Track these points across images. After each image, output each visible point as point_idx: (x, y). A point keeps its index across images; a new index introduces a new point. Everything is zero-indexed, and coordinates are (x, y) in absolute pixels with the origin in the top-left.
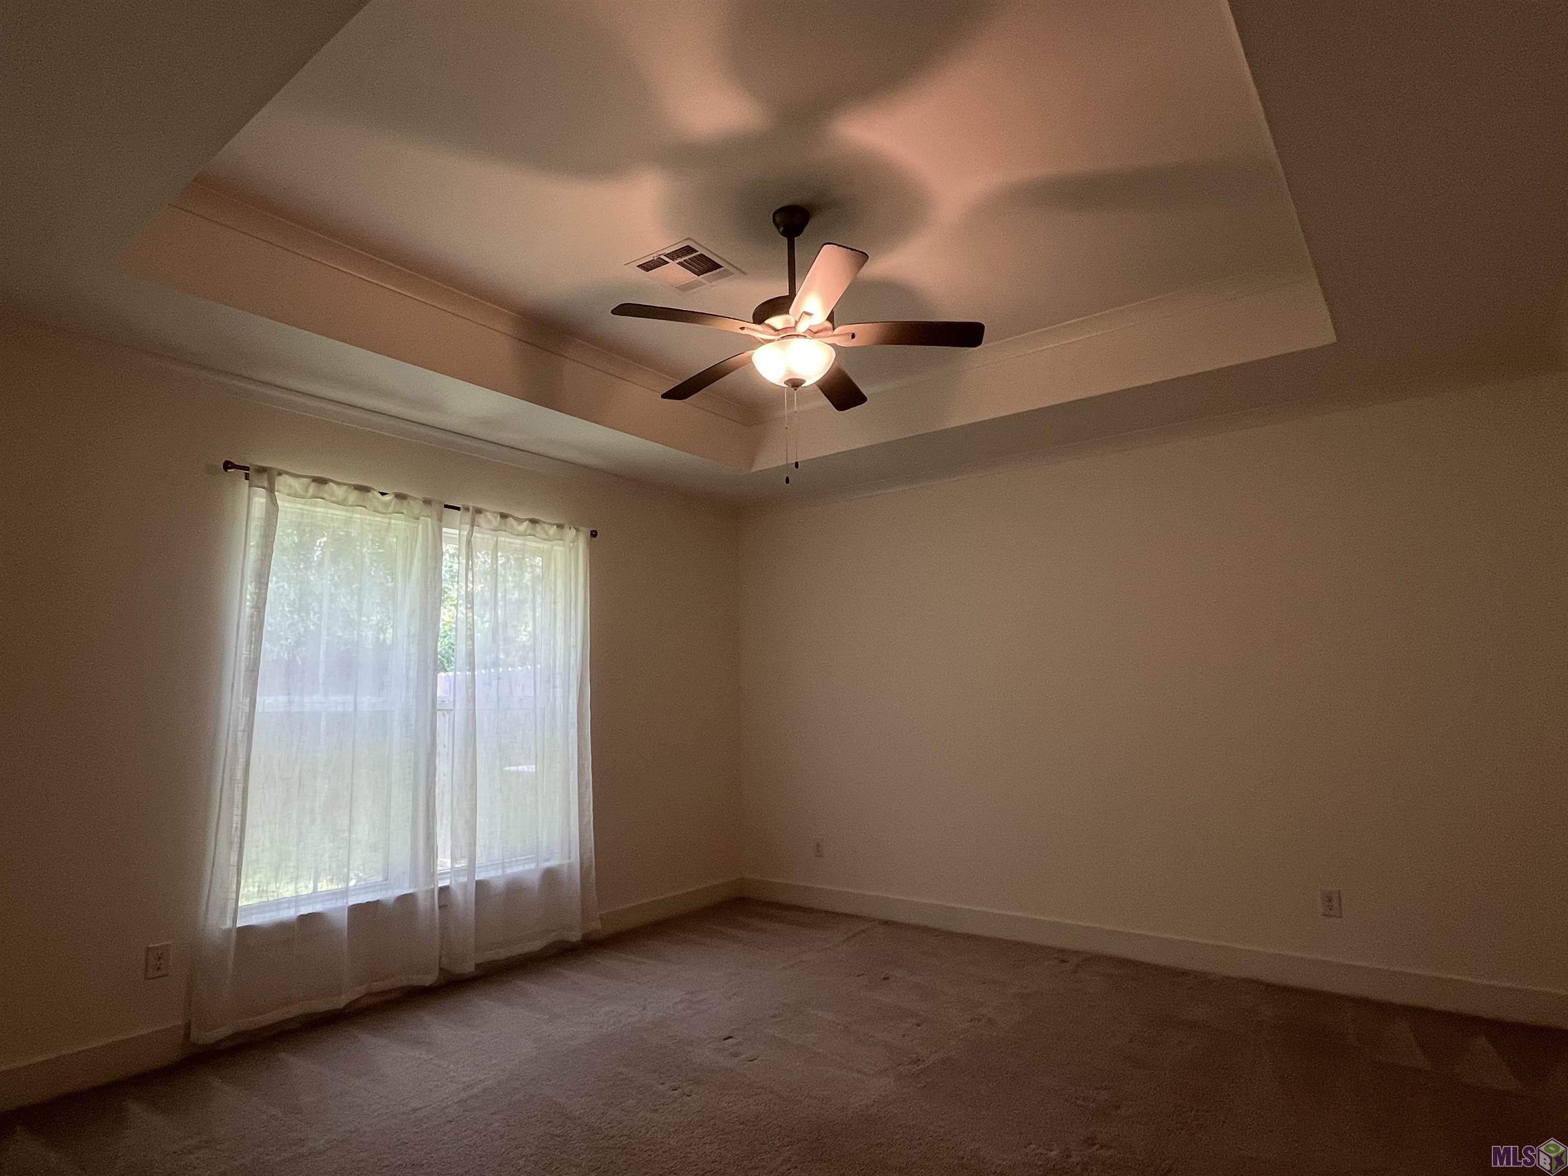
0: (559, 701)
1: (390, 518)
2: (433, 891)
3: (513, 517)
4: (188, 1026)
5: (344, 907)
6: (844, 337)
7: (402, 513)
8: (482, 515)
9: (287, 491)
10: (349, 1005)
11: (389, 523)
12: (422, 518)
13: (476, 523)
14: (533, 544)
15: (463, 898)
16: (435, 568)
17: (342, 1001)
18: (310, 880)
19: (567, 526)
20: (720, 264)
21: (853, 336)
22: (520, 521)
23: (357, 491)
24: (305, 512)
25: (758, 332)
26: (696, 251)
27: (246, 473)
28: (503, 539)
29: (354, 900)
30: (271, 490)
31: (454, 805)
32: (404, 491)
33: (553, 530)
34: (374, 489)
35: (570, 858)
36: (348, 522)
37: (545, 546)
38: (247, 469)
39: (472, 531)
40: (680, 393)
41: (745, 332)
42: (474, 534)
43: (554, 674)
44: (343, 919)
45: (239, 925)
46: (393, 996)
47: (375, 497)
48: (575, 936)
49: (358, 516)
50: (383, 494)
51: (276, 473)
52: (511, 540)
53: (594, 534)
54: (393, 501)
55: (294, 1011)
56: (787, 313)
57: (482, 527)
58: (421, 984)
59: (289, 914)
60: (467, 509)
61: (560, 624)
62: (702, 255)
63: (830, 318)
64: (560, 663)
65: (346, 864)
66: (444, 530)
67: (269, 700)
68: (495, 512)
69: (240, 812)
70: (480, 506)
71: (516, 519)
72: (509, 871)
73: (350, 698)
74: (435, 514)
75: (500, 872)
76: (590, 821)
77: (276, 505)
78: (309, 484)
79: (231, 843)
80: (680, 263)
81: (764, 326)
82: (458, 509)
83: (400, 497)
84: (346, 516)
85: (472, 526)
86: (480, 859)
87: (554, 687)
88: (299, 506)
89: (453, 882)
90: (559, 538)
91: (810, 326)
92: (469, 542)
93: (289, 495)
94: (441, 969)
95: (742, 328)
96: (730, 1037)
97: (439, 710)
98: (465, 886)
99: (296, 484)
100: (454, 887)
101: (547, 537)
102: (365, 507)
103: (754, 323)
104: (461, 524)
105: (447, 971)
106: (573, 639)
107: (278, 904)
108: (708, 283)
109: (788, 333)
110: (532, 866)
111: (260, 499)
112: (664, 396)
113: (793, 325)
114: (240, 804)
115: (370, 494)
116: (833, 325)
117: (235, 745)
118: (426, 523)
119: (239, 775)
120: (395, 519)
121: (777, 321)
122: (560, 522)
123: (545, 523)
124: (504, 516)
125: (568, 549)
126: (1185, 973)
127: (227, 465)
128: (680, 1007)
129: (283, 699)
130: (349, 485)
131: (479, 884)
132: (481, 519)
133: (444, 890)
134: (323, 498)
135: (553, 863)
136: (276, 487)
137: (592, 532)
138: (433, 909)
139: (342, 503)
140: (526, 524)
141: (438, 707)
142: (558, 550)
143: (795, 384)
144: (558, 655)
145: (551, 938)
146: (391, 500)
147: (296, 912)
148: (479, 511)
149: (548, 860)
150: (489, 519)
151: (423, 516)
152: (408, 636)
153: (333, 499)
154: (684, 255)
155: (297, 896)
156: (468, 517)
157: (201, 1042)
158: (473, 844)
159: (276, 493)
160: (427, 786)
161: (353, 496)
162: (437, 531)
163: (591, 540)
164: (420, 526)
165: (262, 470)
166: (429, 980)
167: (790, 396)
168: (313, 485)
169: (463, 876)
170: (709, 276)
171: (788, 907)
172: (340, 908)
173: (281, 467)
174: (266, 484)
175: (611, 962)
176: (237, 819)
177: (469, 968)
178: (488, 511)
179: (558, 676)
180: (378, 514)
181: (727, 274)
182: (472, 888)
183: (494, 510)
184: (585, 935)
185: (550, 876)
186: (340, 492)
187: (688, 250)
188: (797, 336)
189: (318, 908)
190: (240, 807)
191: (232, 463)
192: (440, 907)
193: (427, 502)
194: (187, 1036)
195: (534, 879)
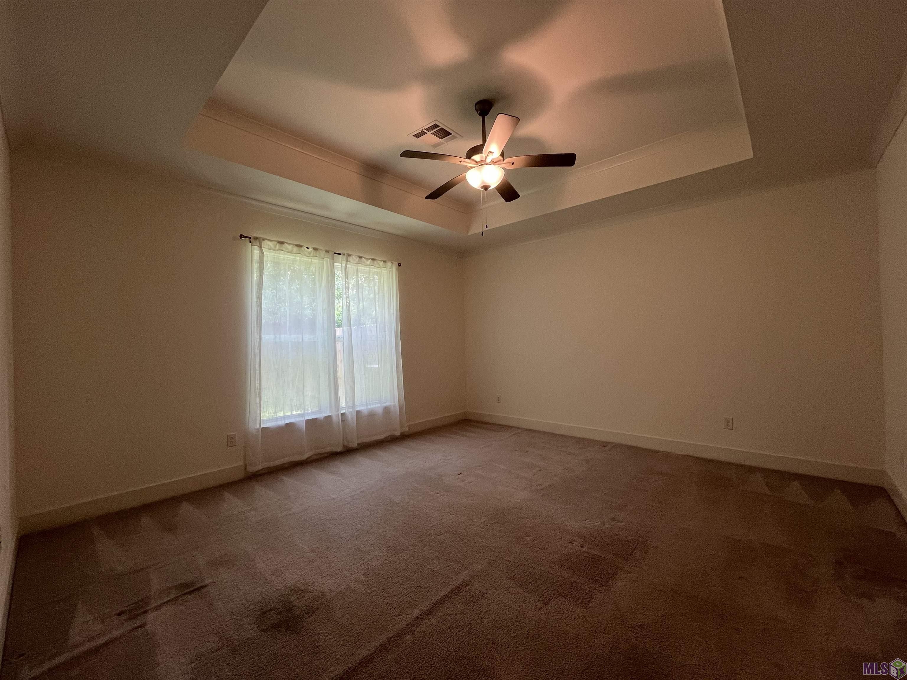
0: (387, 338)
1: (312, 259)
2: (338, 415)
3: (364, 257)
4: (246, 465)
5: (303, 420)
6: (509, 164)
7: (317, 256)
8: (351, 257)
9: (267, 247)
10: (309, 458)
11: (312, 261)
12: (325, 259)
13: (348, 261)
14: (374, 270)
15: (351, 418)
16: (332, 280)
17: (305, 457)
18: (289, 410)
19: (387, 262)
20: (450, 132)
21: (513, 164)
22: (367, 259)
23: (297, 247)
24: (276, 257)
25: (468, 163)
26: (439, 126)
27: (250, 240)
28: (360, 268)
29: (307, 418)
30: (260, 247)
31: (346, 380)
32: (317, 247)
33: (382, 263)
34: (304, 246)
35: (394, 402)
36: (294, 261)
37: (378, 270)
38: (250, 238)
39: (346, 264)
40: (433, 196)
41: (462, 163)
42: (348, 266)
43: (385, 326)
44: (303, 426)
45: (262, 427)
46: (325, 455)
47: (304, 249)
48: (398, 433)
49: (298, 258)
50: (308, 248)
51: (262, 240)
52: (364, 268)
53: (399, 265)
54: (313, 251)
55: (286, 460)
56: (482, 153)
57: (351, 263)
58: (335, 451)
59: (282, 423)
60: (344, 254)
61: (386, 305)
62: (442, 129)
63: (502, 155)
64: (387, 320)
65: (303, 403)
66: (335, 264)
67: (267, 337)
68: (356, 256)
69: (258, 382)
70: (350, 253)
71: (366, 258)
72: (369, 407)
73: (300, 336)
74: (330, 258)
75: (366, 408)
76: (402, 387)
77: (263, 254)
78: (277, 244)
79: (256, 395)
80: (432, 133)
81: (471, 160)
82: (340, 254)
83: (315, 249)
84: (293, 258)
85: (347, 262)
86: (357, 402)
87: (385, 331)
88: (272, 254)
89: (347, 411)
90: (384, 266)
91: (492, 159)
92: (346, 269)
93: (268, 249)
94: (344, 445)
95: (461, 162)
96: (461, 474)
97: (337, 341)
98: (351, 413)
99: (271, 244)
100: (347, 413)
101: (379, 267)
102: (301, 254)
103: (466, 158)
104: (342, 261)
105: (347, 447)
106: (392, 311)
107: (277, 419)
108: (446, 143)
109: (482, 163)
110: (379, 405)
111: (256, 251)
112: (427, 198)
113: (485, 159)
114: (258, 379)
115: (302, 249)
116: (503, 158)
117: (255, 355)
118: (326, 262)
119: (257, 367)
120: (314, 259)
121: (477, 157)
122: (385, 260)
123: (378, 260)
124: (360, 257)
125: (388, 272)
126: (658, 452)
127: (241, 236)
128: (440, 462)
129: (272, 336)
130: (293, 244)
131: (358, 412)
132: (350, 259)
133: (343, 414)
134: (282, 250)
135: (388, 404)
136: (263, 246)
137: (399, 264)
138: (339, 422)
139: (291, 252)
140: (370, 260)
141: (337, 340)
142: (385, 272)
143: (486, 188)
144: (386, 318)
145: (387, 434)
146: (312, 251)
147: (284, 422)
148: (349, 255)
149: (385, 403)
150: (354, 259)
151: (326, 258)
152: (323, 310)
153: (287, 251)
154: (434, 129)
155: (284, 416)
156: (345, 258)
157: (251, 471)
158: (354, 396)
159: (263, 248)
160: (334, 373)
161: (295, 249)
162: (332, 266)
163: (398, 268)
164: (325, 262)
165: (256, 238)
166: (339, 449)
167: (484, 195)
168: (278, 244)
169: (351, 409)
170: (447, 138)
171: (486, 423)
172: (302, 420)
173: (263, 237)
174: (258, 245)
175: (413, 443)
176: (258, 385)
177: (355, 445)
178: (353, 255)
179: (386, 327)
180: (306, 257)
181: (454, 137)
182: (355, 414)
183: (357, 255)
184: (401, 433)
185: (387, 410)
186: (289, 247)
187: (436, 126)
188: (487, 164)
189: (292, 420)
190: (258, 380)
191: (243, 235)
192: (342, 421)
193: (327, 251)
194: (246, 469)
195: (380, 411)
